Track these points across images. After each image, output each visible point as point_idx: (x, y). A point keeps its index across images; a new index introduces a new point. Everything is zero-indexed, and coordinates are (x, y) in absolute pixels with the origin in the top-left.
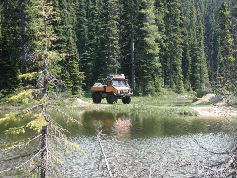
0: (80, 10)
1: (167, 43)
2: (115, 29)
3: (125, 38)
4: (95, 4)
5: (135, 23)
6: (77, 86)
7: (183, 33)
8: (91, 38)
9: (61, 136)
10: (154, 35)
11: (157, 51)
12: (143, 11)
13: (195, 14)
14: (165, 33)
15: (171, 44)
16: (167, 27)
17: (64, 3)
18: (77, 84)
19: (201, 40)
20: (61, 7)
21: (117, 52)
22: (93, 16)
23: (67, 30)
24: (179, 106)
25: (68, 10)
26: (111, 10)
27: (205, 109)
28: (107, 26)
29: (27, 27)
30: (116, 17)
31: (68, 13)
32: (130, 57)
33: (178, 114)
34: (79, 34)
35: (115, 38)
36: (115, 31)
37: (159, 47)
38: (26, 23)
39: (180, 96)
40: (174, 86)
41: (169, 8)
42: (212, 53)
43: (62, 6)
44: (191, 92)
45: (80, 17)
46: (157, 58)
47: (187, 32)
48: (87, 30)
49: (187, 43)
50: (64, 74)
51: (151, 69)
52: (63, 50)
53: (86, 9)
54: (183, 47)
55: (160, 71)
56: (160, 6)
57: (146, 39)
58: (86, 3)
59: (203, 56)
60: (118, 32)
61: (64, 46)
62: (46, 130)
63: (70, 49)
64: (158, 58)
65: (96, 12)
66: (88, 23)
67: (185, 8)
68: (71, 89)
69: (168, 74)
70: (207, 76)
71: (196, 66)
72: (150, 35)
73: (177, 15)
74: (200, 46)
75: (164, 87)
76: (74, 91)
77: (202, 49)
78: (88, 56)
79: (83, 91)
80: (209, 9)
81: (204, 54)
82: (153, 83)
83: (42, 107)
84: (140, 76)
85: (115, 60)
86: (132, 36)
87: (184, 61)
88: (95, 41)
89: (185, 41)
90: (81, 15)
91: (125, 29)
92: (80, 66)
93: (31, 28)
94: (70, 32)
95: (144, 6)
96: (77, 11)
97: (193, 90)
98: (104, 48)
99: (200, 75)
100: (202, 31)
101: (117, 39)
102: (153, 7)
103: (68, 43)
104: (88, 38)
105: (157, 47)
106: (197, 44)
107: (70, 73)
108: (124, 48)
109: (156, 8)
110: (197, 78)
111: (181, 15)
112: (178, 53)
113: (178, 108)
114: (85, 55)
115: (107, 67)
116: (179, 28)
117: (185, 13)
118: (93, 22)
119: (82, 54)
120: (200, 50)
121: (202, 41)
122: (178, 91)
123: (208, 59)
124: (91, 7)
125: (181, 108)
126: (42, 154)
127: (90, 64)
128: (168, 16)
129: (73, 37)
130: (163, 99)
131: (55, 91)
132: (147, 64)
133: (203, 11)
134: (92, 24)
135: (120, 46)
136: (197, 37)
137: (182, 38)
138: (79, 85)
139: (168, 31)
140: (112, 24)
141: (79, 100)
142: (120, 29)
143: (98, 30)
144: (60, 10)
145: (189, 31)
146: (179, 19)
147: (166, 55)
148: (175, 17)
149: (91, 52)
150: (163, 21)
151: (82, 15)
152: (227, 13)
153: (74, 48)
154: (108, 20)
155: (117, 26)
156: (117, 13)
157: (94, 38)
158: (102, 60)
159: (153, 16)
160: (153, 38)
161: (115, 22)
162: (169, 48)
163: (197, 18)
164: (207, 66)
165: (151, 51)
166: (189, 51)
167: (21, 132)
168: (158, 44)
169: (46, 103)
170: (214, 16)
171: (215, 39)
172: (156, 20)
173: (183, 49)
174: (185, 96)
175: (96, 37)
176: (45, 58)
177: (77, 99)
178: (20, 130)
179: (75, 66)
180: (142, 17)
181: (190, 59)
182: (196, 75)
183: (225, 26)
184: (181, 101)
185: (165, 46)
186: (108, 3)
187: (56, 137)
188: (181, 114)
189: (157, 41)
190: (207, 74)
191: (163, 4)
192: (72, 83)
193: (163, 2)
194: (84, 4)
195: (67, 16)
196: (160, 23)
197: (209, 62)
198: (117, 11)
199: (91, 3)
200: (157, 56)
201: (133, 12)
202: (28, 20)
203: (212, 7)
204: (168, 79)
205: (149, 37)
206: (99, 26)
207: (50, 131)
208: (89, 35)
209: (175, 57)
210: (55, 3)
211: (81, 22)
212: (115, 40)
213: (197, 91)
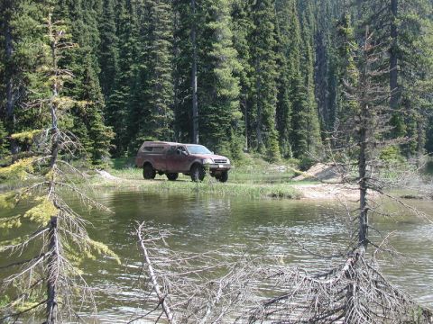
0: (105, 21)
1: (253, 78)
2: (166, 54)
3: (181, 69)
4: (131, 12)
5: (198, 45)
6: (100, 150)
7: (278, 61)
8: (125, 68)
9: (79, 232)
10: (230, 65)
11: (236, 90)
12: (211, 25)
13: (298, 31)
14: (249, 62)
15: (259, 79)
16: (252, 51)
17: (79, 10)
18: (101, 146)
19: (307, 74)
20: (73, 15)
21: (169, 93)
22: (127, 31)
23: (84, 54)
24: (272, 183)
25: (85, 21)
26: (159, 23)
27: (314, 188)
28: (151, 49)
29: (14, 50)
30: (166, 34)
31: (85, 26)
32: (190, 101)
33: (269, 196)
34: (104, 62)
35: (164, 69)
36: (166, 57)
37: (239, 85)
38: (14, 42)
39: (273, 167)
40: (264, 149)
41: (256, 20)
42: (326, 95)
43: (75, 15)
44: (292, 159)
45: (106, 34)
46: (236, 104)
47: (285, 60)
48: (117, 55)
49: (285, 79)
50: (79, 130)
51: (225, 122)
52: (78, 89)
53: (115, 20)
54: (280, 85)
55: (241, 124)
56: (241, 17)
57: (217, 71)
58: (115, 9)
59: (311, 100)
60: (169, 59)
61: (79, 82)
62: (55, 221)
63: (89, 87)
64: (238, 102)
65: (133, 26)
66: (120, 42)
67: (282, 20)
68: (91, 155)
69: (254, 129)
70: (318, 132)
71: (300, 117)
72: (224, 64)
73: (268, 32)
74: (306, 83)
75: (248, 152)
76: (96, 157)
77: (310, 89)
78: (120, 99)
79: (112, 158)
80: (321, 22)
81: (312, 97)
82: (228, 144)
83: (49, 185)
84: (206, 133)
85: (165, 106)
86: (193, 66)
87: (281, 108)
88: (132, 74)
89: (282, 75)
90: (107, 30)
91: (183, 54)
92: (105, 116)
93: (22, 51)
94: (89, 59)
95: (214, 16)
96: (100, 22)
97: (296, 156)
98: (145, 86)
99: (306, 131)
100: (311, 58)
101: (169, 71)
102: (230, 17)
103: (85, 78)
104: (119, 69)
105: (235, 84)
106: (301, 79)
107: (89, 128)
108: (181, 87)
109: (233, 20)
110: (301, 137)
111: (275, 31)
112: (270, 96)
113: (269, 186)
114: (114, 98)
115: (152, 118)
116: (272, 54)
117: (282, 29)
118: (127, 42)
119: (108, 95)
120: (306, 91)
121: (311, 76)
122: (270, 158)
123: (320, 105)
124: (125, 16)
125: (274, 186)
126: (50, 260)
127: (123, 112)
128: (254, 33)
129: (93, 66)
130: (245, 172)
131: (63, 159)
132: (218, 113)
133: (312, 25)
134: (126, 45)
135: (173, 83)
136: (302, 68)
137: (277, 70)
138: (105, 148)
139: (254, 58)
140: (160, 46)
141: (105, 174)
142: (174, 54)
143: (136, 55)
144: (72, 20)
145: (289, 58)
146: (272, 39)
147: (250, 99)
148: (266, 36)
149: (124, 92)
150: (246, 42)
151: (109, 30)
152: (350, 30)
153: (95, 85)
154: (153, 38)
155: (169, 48)
156: (169, 27)
157: (129, 69)
158: (143, 106)
159: (229, 33)
160: (229, 70)
161: (166, 42)
162: (255, 87)
163: (303, 37)
164: (319, 116)
165: (225, 92)
166: (288, 91)
167: (14, 225)
168: (237, 80)
169: (55, 179)
170: (329, 33)
171: (332, 73)
172: (234, 39)
173: (279, 88)
174: (282, 168)
175: (132, 67)
176: (54, 108)
177: (101, 172)
178: (13, 222)
179: (98, 116)
180: (211, 35)
181: (290, 104)
182: (300, 132)
183: (346, 52)
184: (275, 175)
185: (249, 83)
186: (154, 10)
187: (71, 233)
188: (274, 196)
189: (235, 74)
190: (318, 130)
191: (246, 14)
192: (93, 145)
193: (245, 9)
194: (112, 11)
195: (84, 31)
196: (241, 45)
197: (321, 110)
198: (169, 24)
199: (124, 10)
200: (235, 100)
201: (195, 26)
202: (16, 38)
203: (326, 19)
204: (254, 138)
205: (222, 67)
206: (138, 48)
207: (61, 222)
208: (120, 63)
209: (265, 101)
210: (63, 9)
211: (108, 42)
212: (164, 72)
213: (301, 158)
